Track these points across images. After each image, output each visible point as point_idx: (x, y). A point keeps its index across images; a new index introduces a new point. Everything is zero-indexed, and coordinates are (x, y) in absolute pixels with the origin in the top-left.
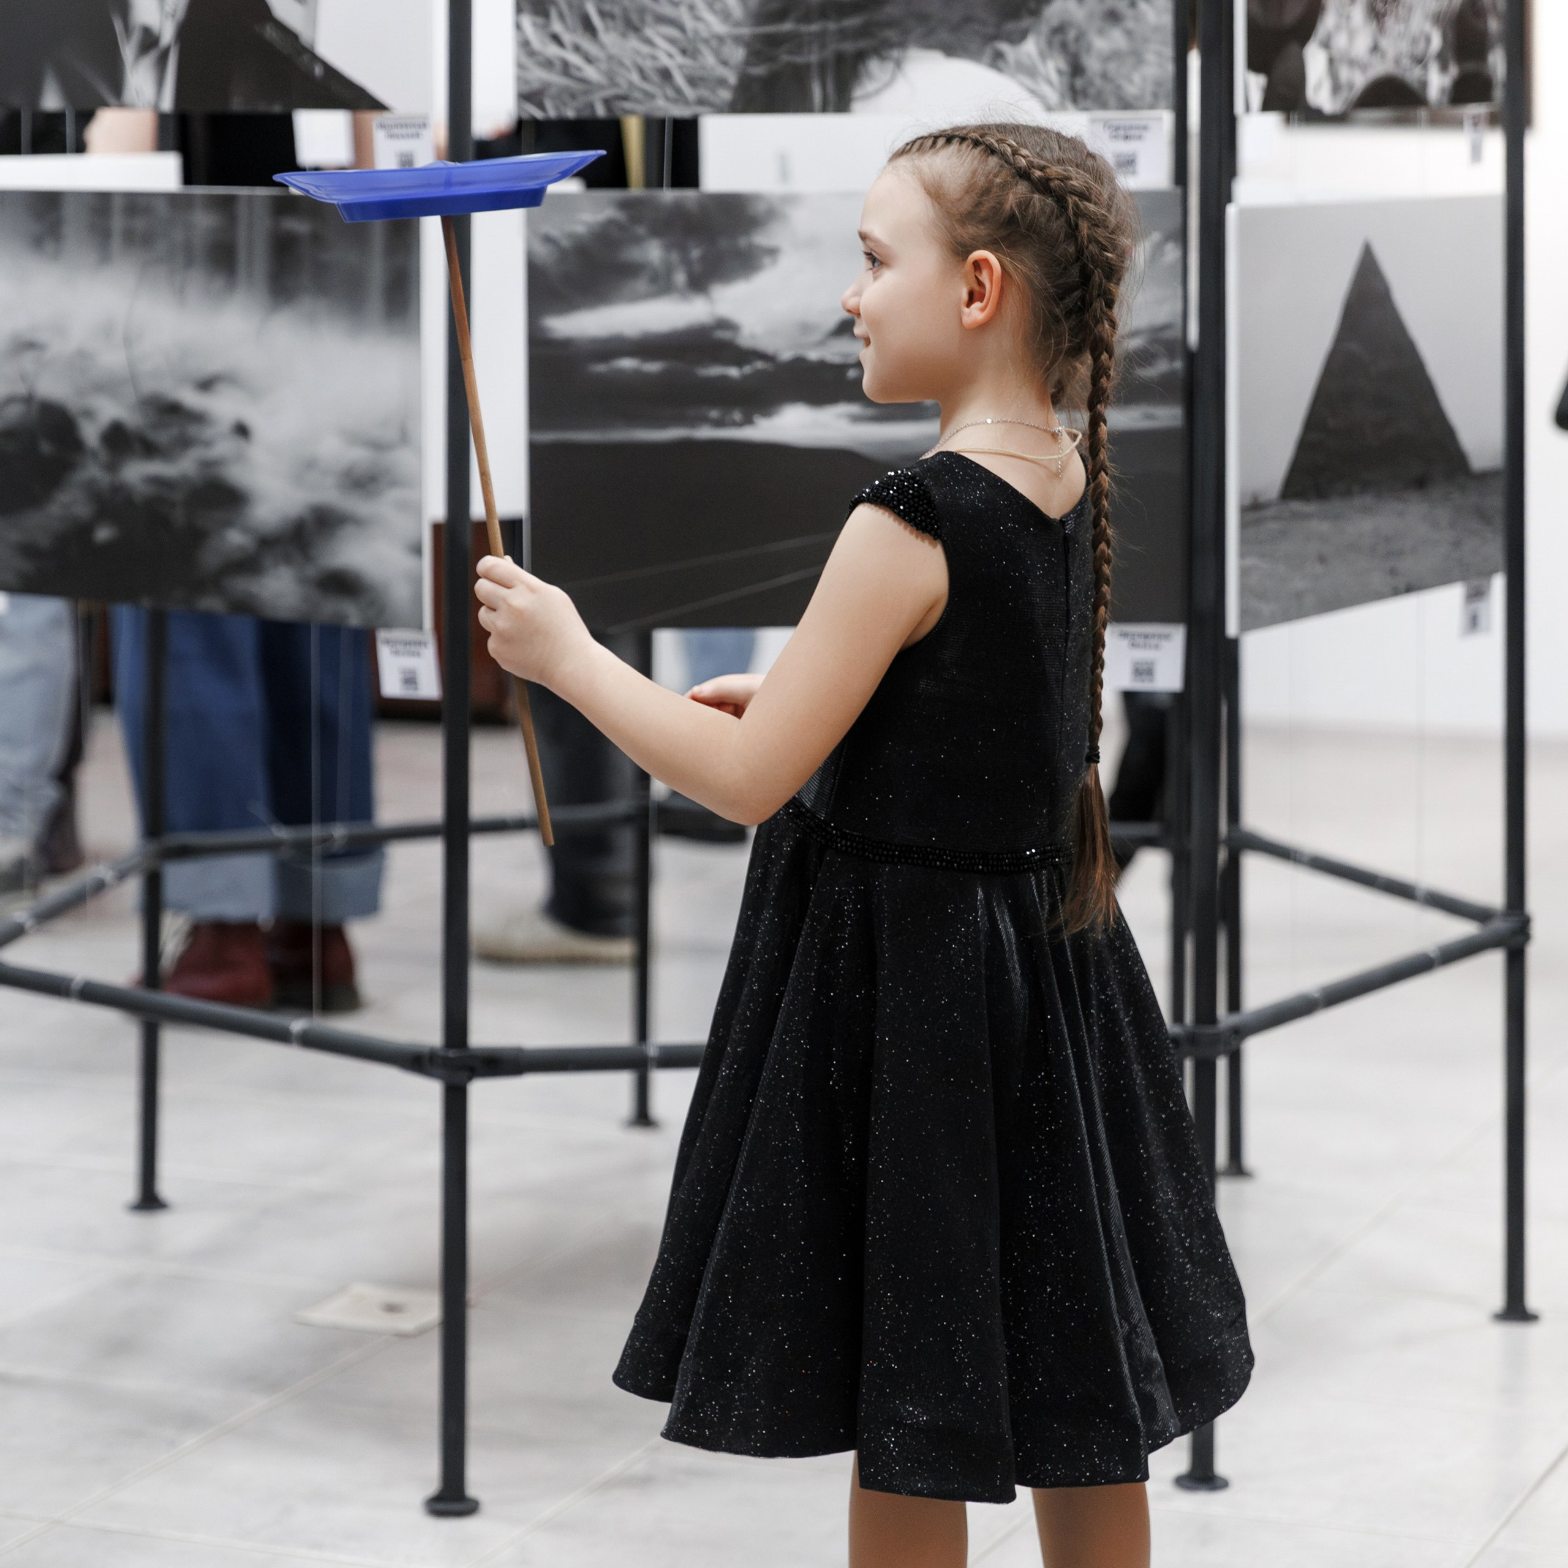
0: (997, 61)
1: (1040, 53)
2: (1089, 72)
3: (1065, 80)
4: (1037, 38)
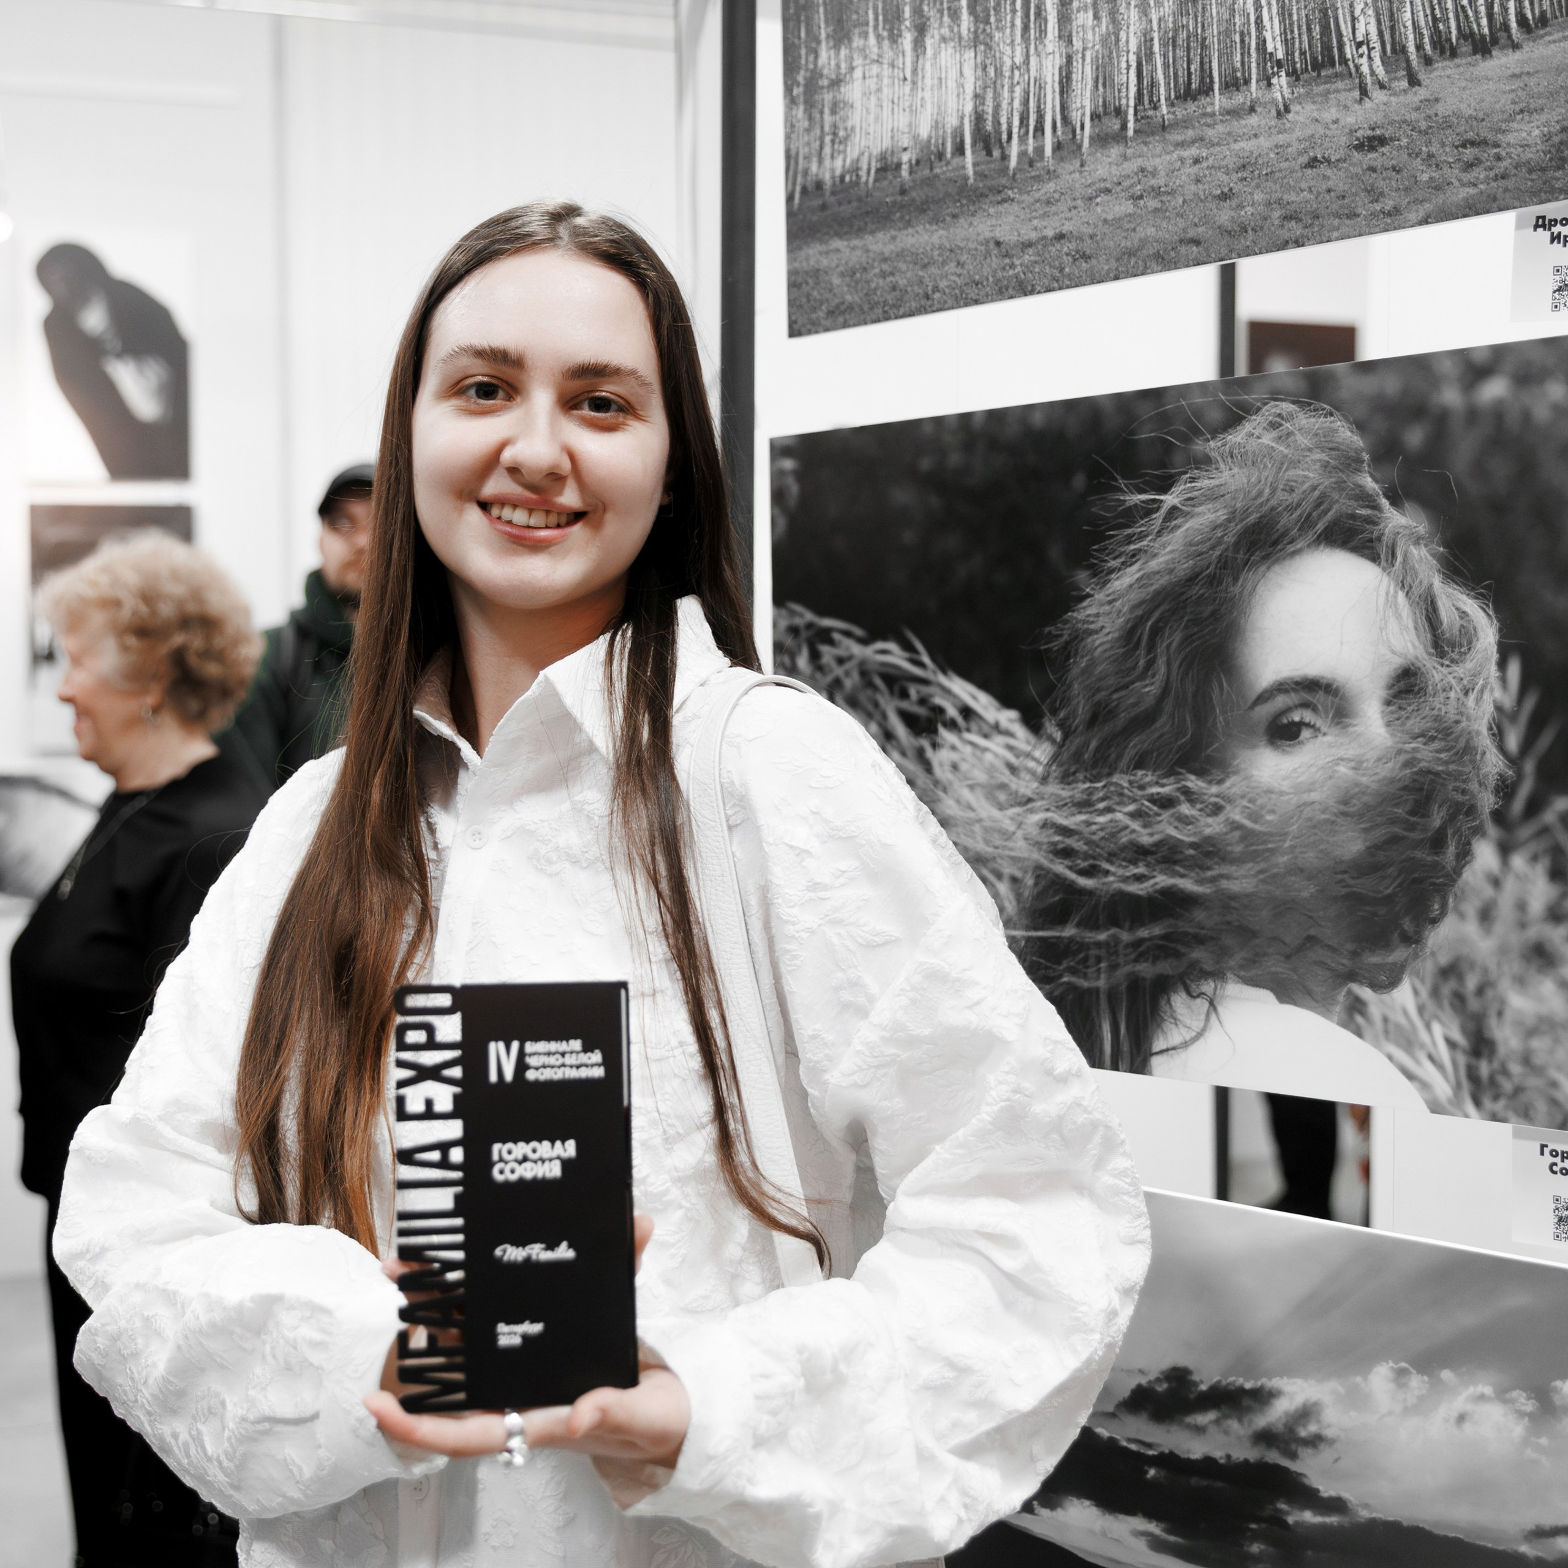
0: (1354, 1017)
1: (1421, 1009)
2: (1502, 1051)
3: (1462, 1060)
4: (1419, 986)
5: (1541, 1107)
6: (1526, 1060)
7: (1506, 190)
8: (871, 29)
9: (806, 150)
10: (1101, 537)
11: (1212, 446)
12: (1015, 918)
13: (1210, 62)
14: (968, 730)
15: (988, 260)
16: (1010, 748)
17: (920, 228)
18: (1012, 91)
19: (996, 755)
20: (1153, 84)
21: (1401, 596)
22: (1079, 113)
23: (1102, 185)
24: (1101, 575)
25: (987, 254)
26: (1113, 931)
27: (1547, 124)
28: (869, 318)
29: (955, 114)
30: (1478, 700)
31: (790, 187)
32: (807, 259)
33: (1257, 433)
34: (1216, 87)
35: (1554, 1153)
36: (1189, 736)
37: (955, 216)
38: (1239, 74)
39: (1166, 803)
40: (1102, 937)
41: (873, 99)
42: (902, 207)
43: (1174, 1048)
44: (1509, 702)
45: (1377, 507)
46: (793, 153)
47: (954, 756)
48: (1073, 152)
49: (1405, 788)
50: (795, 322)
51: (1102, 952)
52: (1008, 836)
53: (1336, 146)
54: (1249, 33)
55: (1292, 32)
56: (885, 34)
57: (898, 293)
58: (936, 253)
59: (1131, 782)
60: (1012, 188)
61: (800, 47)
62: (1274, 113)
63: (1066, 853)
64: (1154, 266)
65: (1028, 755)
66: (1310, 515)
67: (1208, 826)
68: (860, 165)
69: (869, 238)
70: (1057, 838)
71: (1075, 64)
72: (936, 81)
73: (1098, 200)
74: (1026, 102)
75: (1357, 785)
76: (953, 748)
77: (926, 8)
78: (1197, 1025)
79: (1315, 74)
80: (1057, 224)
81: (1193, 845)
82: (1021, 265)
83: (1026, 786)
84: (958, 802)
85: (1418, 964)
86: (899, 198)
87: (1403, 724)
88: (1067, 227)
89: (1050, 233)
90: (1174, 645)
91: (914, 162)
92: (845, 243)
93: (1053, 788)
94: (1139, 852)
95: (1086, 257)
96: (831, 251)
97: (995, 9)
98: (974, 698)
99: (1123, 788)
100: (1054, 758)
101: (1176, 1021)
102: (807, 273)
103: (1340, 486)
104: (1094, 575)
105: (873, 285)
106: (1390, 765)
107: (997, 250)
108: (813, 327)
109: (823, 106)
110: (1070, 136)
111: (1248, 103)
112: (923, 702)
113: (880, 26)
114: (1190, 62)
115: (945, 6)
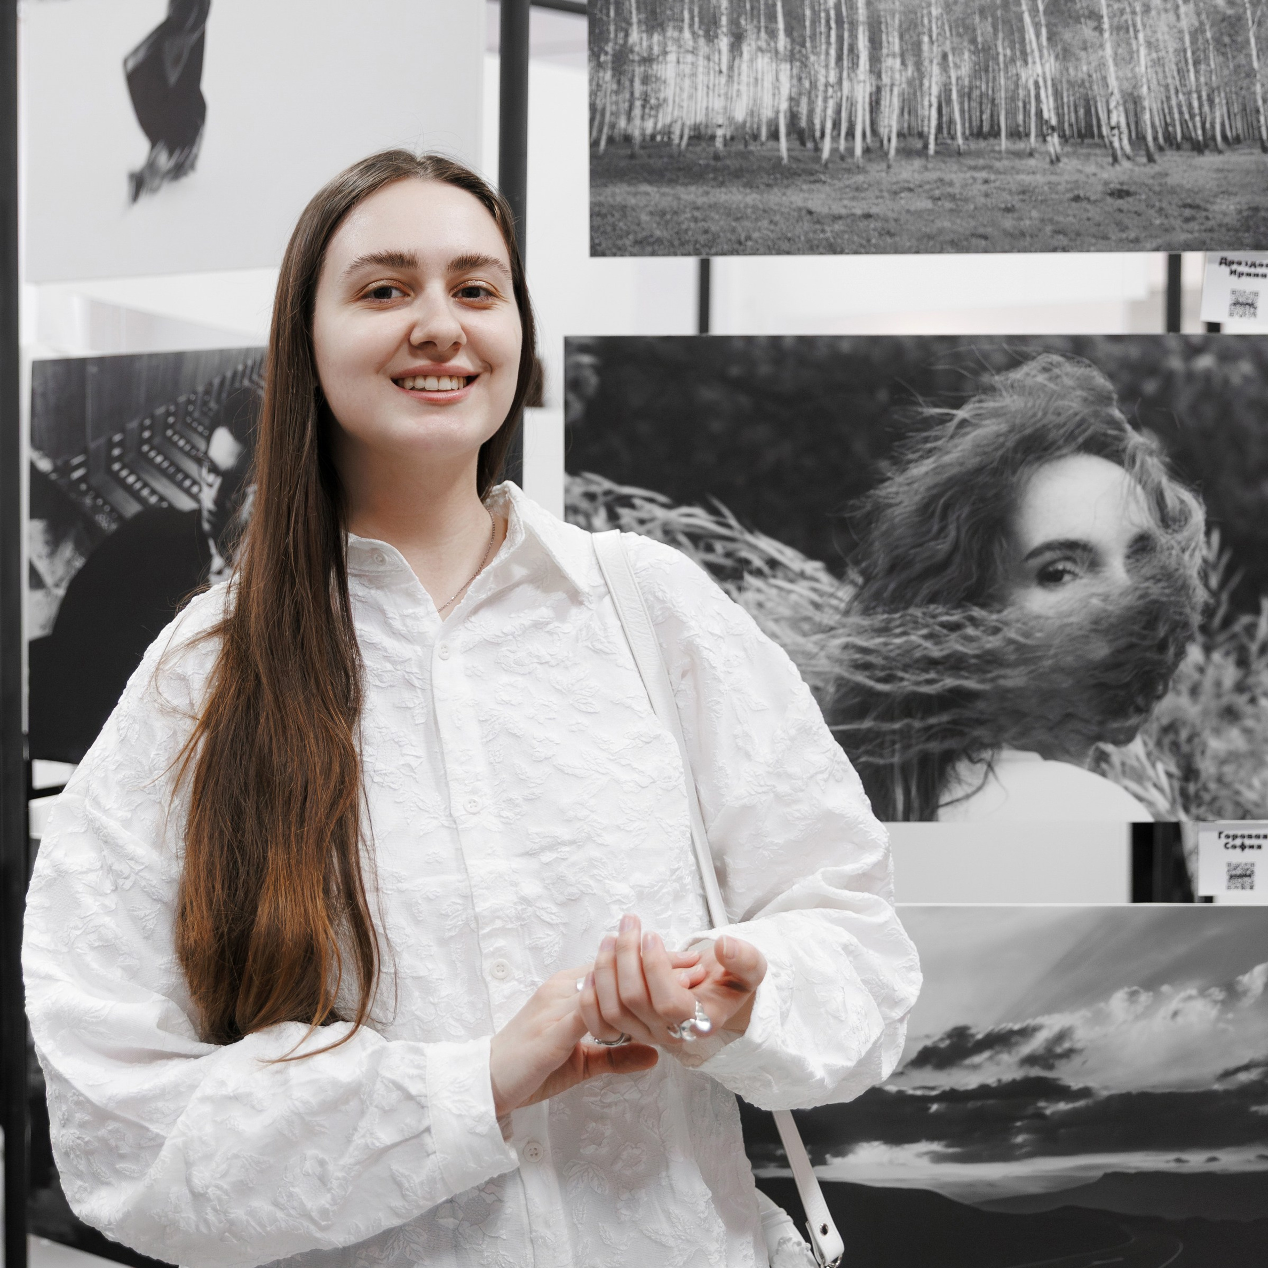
0: (1100, 764)
1: (1149, 755)
2: (1204, 776)
3: (1177, 784)
4: (1146, 738)
5: (1229, 808)
6: (1220, 780)
7: (1212, 239)
8: (686, 26)
9: (614, 108)
10: (901, 437)
11: (997, 379)
13: (998, 116)
14: (774, 577)
15: (801, 224)
16: (814, 590)
17: (734, 190)
18: (825, 100)
19: (801, 596)
20: (951, 122)
21: (1139, 489)
22: (887, 130)
23: (906, 185)
24: (902, 465)
25: (799, 219)
26: (906, 721)
27: (1239, 203)
28: (679, 252)
29: (770, 108)
30: (1192, 556)
31: (595, 135)
32: (613, 195)
33: (1034, 372)
34: (1003, 133)
35: (1228, 837)
36: (974, 579)
37: (768, 186)
38: (1021, 129)
39: (954, 627)
40: (897, 726)
42: (715, 170)
43: (958, 800)
44: (1211, 556)
45: (1122, 430)
46: (599, 106)
47: (761, 597)
48: (881, 156)
49: (1140, 613)
50: (600, 244)
51: (897, 737)
52: (811, 656)
53: (1095, 190)
54: (1030, 103)
55: (1063, 109)
56: (701, 33)
57: (709, 236)
58: (749, 211)
59: (924, 614)
60: (824, 173)
61: (609, 24)
62: (1048, 160)
63: (866, 667)
64: (949, 249)
65: (832, 595)
66: (1072, 432)
67: (989, 642)
68: (672, 129)
69: (681, 191)
70: (857, 656)
71: (883, 93)
72: (752, 80)
73: (903, 195)
74: (838, 112)
75: (1105, 611)
76: (759, 590)
77: (743, 22)
78: (977, 782)
79: (1079, 140)
80: (866, 207)
81: (976, 656)
82: (832, 231)
83: (828, 618)
85: (1147, 726)
86: (712, 163)
87: (1139, 571)
88: (874, 210)
89: (858, 212)
90: (964, 516)
91: (728, 137)
92: (655, 189)
94: (931, 663)
95: (889, 233)
96: (640, 193)
97: (811, 37)
98: (781, 552)
99: (917, 617)
100: (856, 597)
101: (960, 781)
102: (612, 206)
103: (1096, 414)
104: (895, 464)
105: (684, 226)
106: (1129, 598)
107: (808, 217)
108: (619, 251)
109: (633, 76)
110: (878, 145)
111: (1028, 150)
112: (728, 555)
113: (696, 25)
114: (982, 112)
115: (763, 24)
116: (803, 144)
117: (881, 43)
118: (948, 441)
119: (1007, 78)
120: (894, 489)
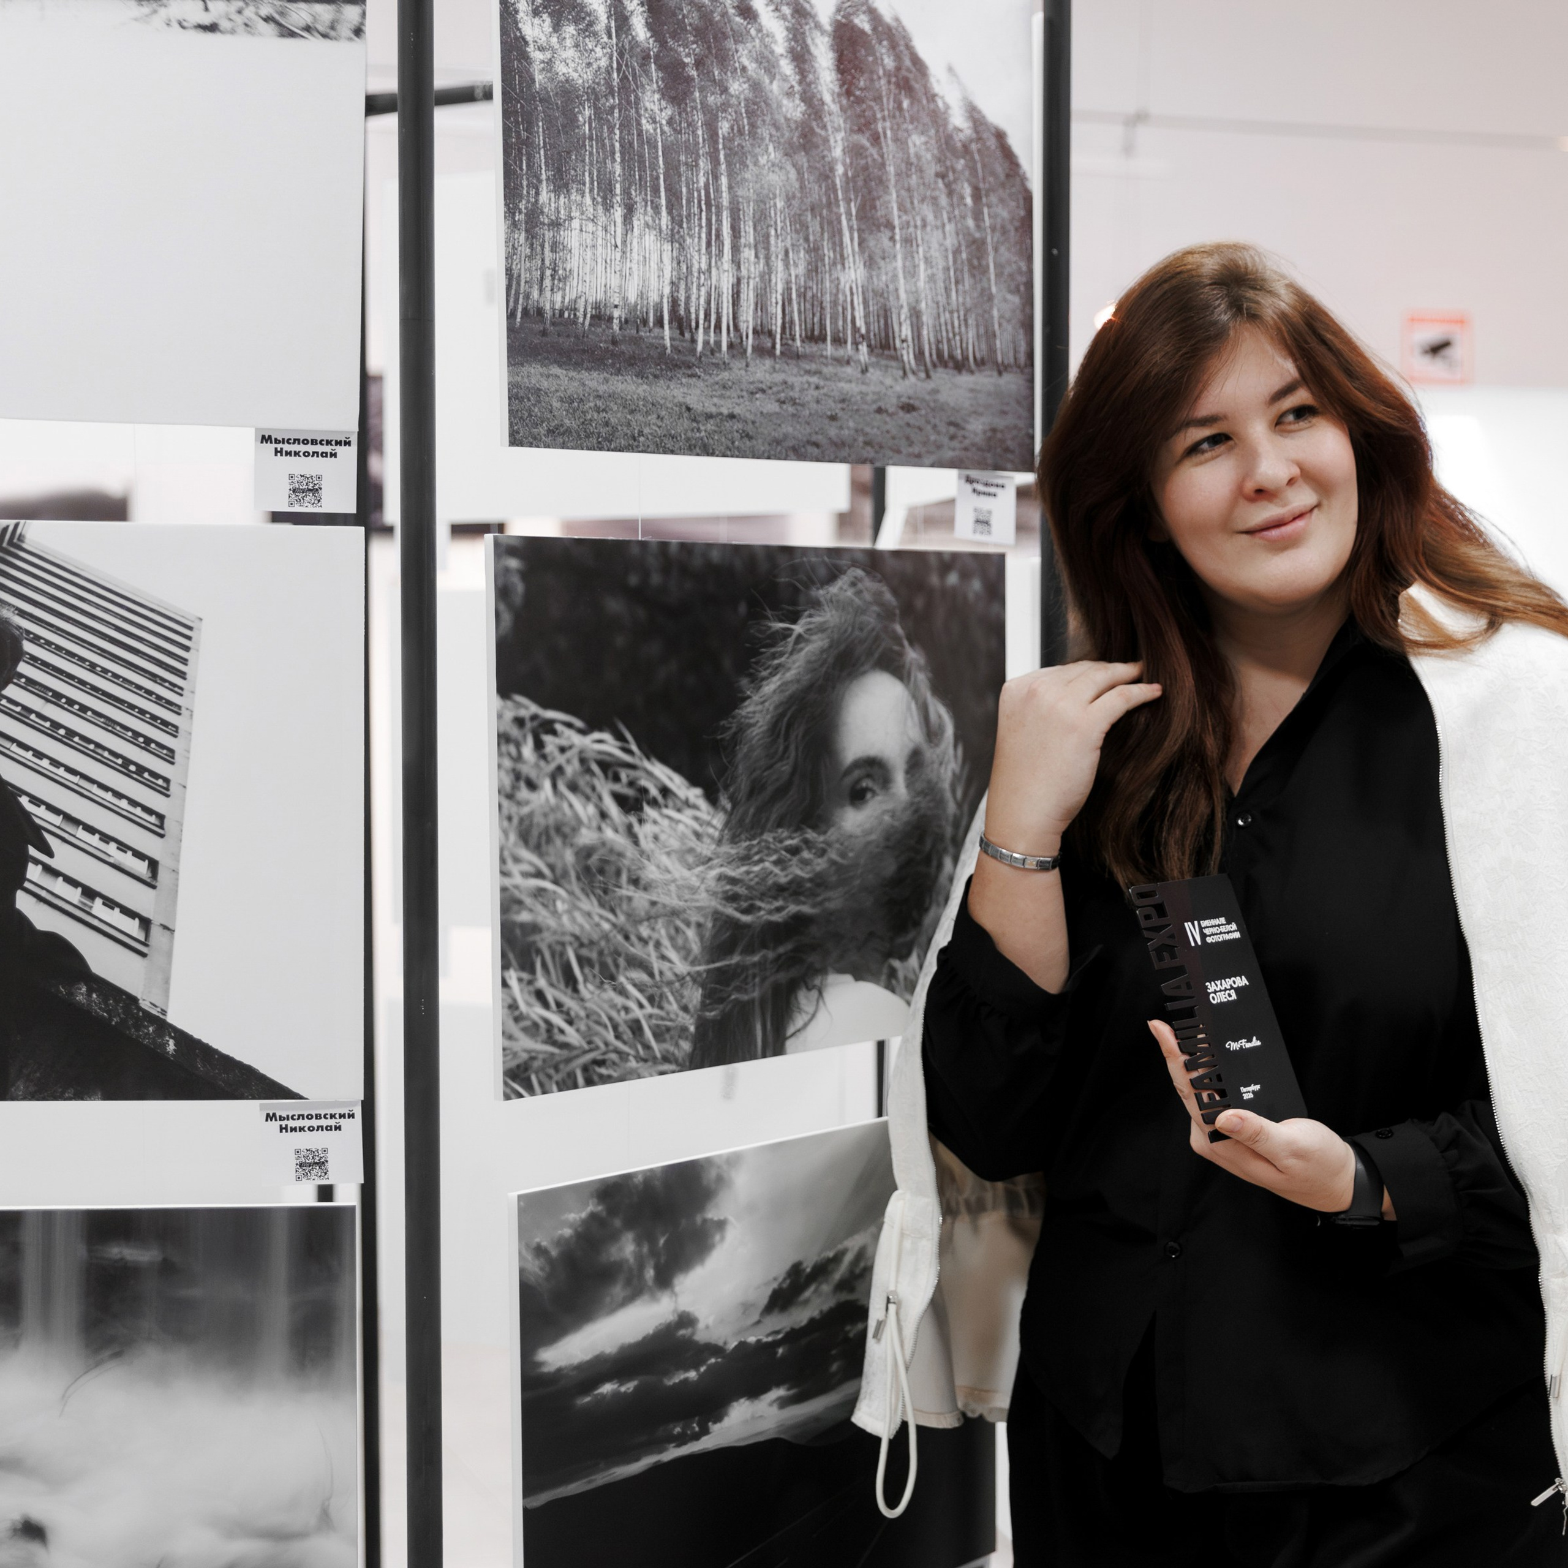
8: (587, 191)
9: (528, 275)
12: (699, 957)
13: (825, 320)
14: (666, 806)
15: (681, 420)
16: (696, 819)
17: (628, 378)
18: (699, 288)
19: (686, 826)
20: (792, 322)
22: (745, 325)
23: (760, 385)
24: (757, 682)
25: (680, 416)
26: (764, 952)
27: (984, 424)
28: (585, 445)
29: (656, 292)
31: (511, 304)
32: (529, 376)
34: (829, 338)
37: (656, 377)
38: (841, 335)
40: (756, 958)
41: (589, 252)
42: (613, 355)
46: (515, 273)
47: (656, 829)
48: (740, 353)
50: (518, 433)
51: (756, 971)
52: (694, 890)
53: (891, 404)
54: (847, 309)
55: (870, 317)
56: (599, 200)
57: (609, 429)
58: (641, 403)
59: (774, 838)
60: (699, 368)
61: (522, 178)
62: (860, 369)
64: (792, 456)
65: (709, 824)
68: (577, 306)
69: (585, 374)
70: (728, 887)
71: (742, 286)
72: (641, 258)
73: (758, 396)
74: (708, 302)
76: (655, 822)
77: (633, 193)
79: (880, 351)
80: (730, 406)
82: (705, 431)
83: (706, 848)
84: (658, 867)
86: (611, 347)
88: (737, 411)
89: (725, 411)
91: (623, 319)
92: (564, 372)
93: (727, 849)
94: (780, 890)
95: (748, 436)
96: (552, 376)
97: (686, 217)
98: (671, 779)
99: (769, 843)
100: (727, 824)
102: (528, 389)
104: (752, 682)
105: (589, 417)
107: (686, 415)
108: (534, 441)
109: (544, 241)
110: (739, 341)
111: (846, 358)
112: (631, 784)
113: (596, 191)
114: (814, 315)
115: (649, 198)
116: (682, 334)
117: (740, 232)
118: (788, 658)
119: (831, 282)
120: (750, 709)
